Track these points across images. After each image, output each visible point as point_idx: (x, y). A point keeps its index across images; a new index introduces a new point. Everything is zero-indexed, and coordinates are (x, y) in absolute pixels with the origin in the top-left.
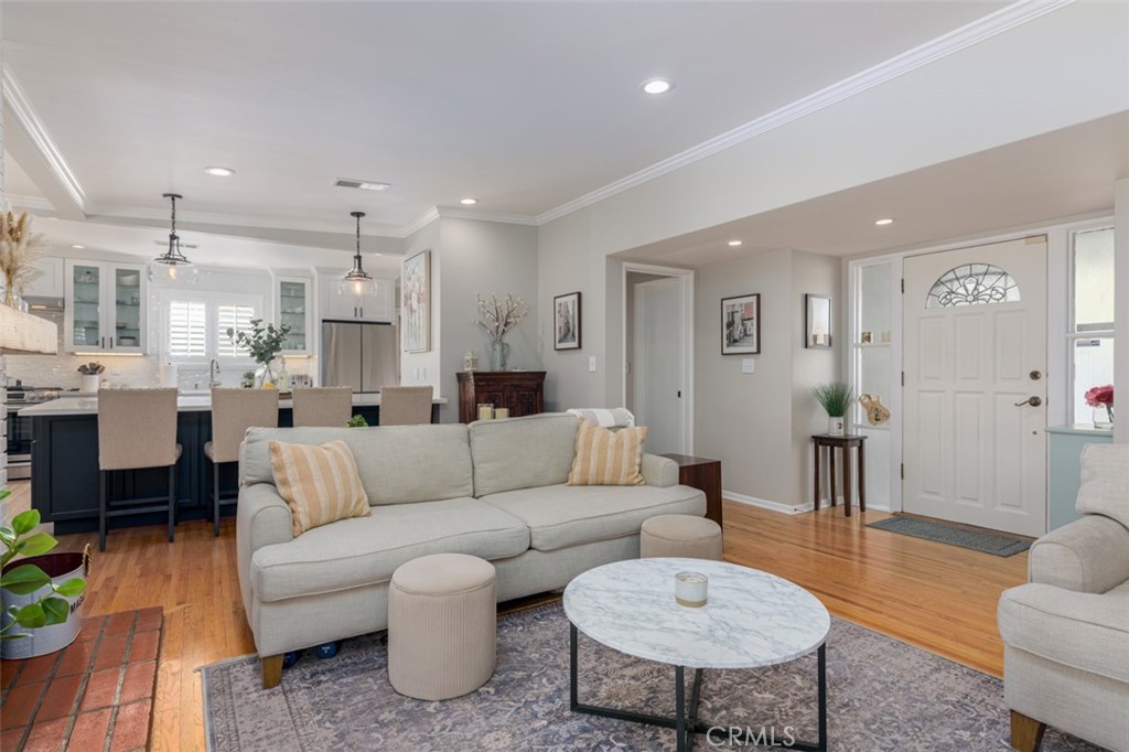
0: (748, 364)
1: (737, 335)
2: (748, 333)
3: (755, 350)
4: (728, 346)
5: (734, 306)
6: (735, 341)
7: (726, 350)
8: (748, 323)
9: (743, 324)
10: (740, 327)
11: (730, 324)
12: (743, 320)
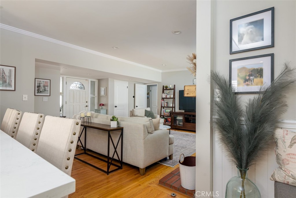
0: (45, 99)
1: (41, 90)
2: (46, 90)
3: (49, 95)
4: (37, 93)
5: (40, 81)
6: (41, 92)
7: (36, 94)
8: (46, 87)
9: (44, 87)
10: (43, 88)
11: (39, 87)
12: (44, 86)
